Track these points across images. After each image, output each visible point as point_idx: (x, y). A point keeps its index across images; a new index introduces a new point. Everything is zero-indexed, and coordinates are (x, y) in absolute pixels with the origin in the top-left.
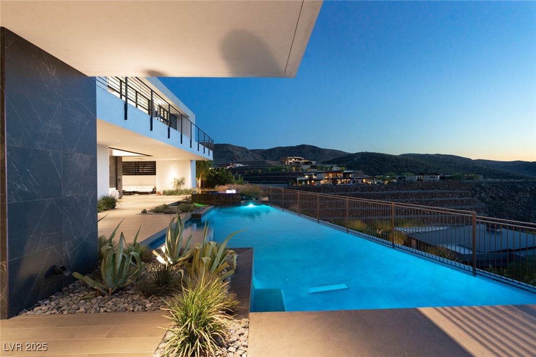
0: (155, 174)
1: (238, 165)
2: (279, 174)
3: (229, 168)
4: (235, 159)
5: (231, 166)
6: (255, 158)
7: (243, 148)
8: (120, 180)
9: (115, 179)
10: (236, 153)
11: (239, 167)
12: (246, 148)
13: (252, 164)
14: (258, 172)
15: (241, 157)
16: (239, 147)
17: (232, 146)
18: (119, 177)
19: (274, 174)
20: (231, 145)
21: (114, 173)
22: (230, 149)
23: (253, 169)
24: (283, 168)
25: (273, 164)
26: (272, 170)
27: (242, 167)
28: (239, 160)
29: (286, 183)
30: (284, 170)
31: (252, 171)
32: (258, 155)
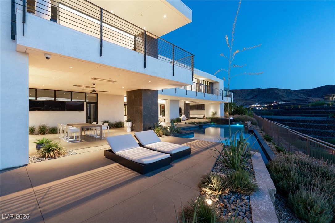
0: (204, 110)
1: (280, 103)
2: (319, 109)
3: (273, 105)
4: (280, 98)
5: (275, 103)
6: (299, 97)
7: (287, 90)
8: (189, 112)
9: (186, 112)
10: (280, 94)
11: (282, 104)
12: (290, 90)
13: (295, 101)
14: (298, 107)
15: (285, 96)
16: (284, 89)
17: (278, 89)
18: (188, 111)
19: (313, 109)
20: (276, 88)
21: (186, 110)
22: (276, 92)
23: (293, 105)
24: (325, 104)
25: (316, 100)
26: (313, 105)
27: (283, 104)
28: (283, 99)
29: (326, 116)
30: (325, 105)
31: (292, 107)
32: (302, 94)
